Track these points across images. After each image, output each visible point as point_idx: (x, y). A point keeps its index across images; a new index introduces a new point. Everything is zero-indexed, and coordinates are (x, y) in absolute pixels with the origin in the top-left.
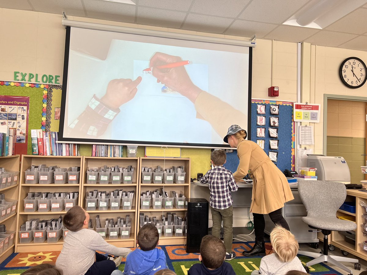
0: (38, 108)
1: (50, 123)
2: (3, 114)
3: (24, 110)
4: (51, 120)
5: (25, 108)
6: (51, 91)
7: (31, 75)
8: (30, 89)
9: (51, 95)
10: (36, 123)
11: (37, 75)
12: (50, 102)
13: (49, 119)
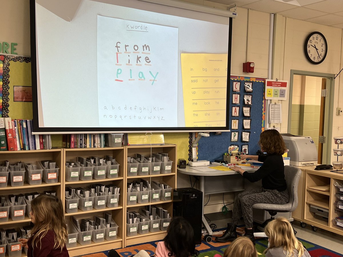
1: (8, 106)
4: (9, 103)
6: (7, 64)
9: (8, 70)
12: (7, 78)
13: (6, 101)
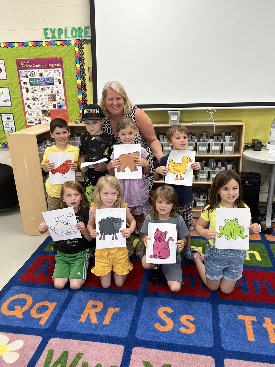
0: (72, 69)
1: (86, 85)
2: (42, 79)
3: (59, 73)
4: (86, 82)
5: (60, 70)
6: (82, 47)
7: (60, 30)
8: (62, 48)
9: (83, 53)
10: (72, 87)
11: (66, 29)
12: (83, 61)
13: (84, 81)
